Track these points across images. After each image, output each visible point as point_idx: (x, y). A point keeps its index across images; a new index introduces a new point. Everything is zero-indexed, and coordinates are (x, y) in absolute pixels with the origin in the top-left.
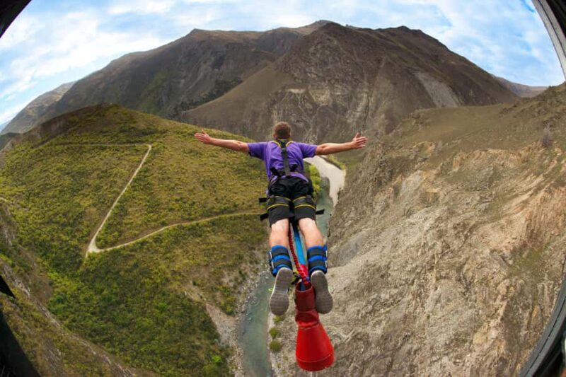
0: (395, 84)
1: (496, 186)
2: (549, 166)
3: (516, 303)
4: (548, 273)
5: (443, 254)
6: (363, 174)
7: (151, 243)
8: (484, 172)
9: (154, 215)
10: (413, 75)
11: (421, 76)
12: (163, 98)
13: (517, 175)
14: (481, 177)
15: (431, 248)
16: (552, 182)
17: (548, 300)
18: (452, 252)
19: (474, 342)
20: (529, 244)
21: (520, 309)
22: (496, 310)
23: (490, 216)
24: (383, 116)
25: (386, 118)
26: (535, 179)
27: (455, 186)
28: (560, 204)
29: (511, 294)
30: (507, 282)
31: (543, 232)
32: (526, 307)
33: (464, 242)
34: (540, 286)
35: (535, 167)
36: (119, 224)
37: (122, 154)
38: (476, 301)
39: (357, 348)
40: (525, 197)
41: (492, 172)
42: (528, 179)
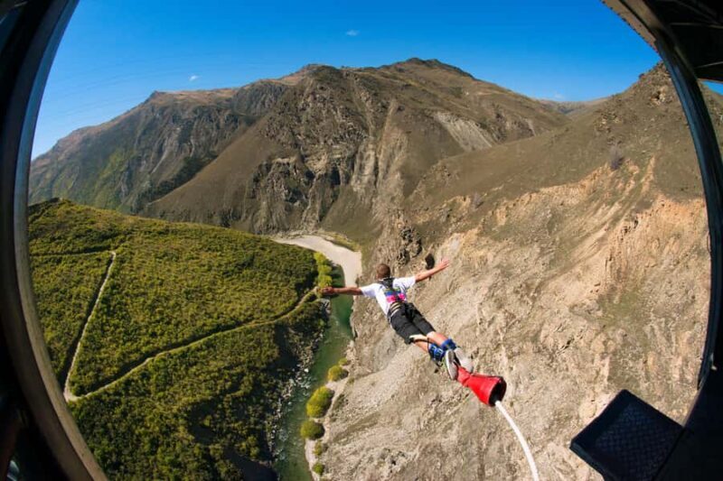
0: (409, 133)
1: (558, 230)
2: (624, 189)
3: (621, 356)
4: (653, 312)
5: (509, 327)
6: (384, 252)
7: (137, 381)
8: (539, 218)
9: (132, 344)
10: (432, 118)
11: (442, 117)
12: (122, 188)
13: (583, 211)
14: (537, 224)
15: (490, 323)
16: (633, 207)
17: (664, 340)
18: (519, 322)
19: (581, 416)
20: (618, 287)
21: (630, 362)
22: (598, 373)
23: (558, 268)
24: (398, 175)
25: (402, 178)
26: (609, 209)
27: (505, 242)
28: (648, 229)
29: (612, 349)
30: (602, 337)
31: (634, 267)
32: (636, 357)
33: (533, 307)
34: (647, 329)
35: (607, 195)
36: (94, 360)
37: (81, 267)
38: (567, 369)
39: (432, 464)
40: (601, 233)
41: (550, 216)
42: (600, 211)
